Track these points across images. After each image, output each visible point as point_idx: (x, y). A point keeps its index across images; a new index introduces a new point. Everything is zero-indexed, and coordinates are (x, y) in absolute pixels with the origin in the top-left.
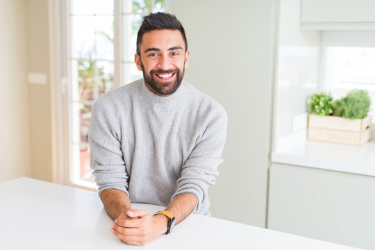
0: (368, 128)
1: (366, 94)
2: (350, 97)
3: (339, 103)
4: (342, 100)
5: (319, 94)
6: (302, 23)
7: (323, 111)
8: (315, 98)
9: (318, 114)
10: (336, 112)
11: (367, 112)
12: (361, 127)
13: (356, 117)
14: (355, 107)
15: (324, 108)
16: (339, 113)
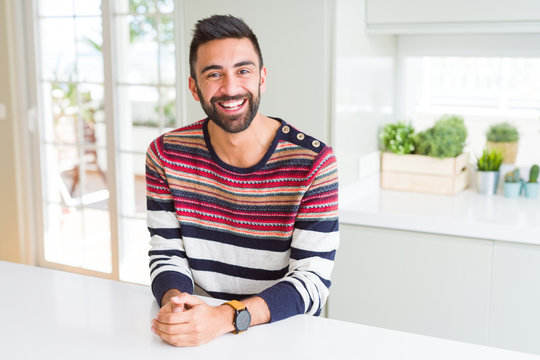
0: (464, 169)
1: (461, 122)
2: (437, 128)
3: (422, 137)
4: (427, 132)
5: (396, 124)
6: (368, 25)
7: (401, 148)
8: (389, 129)
9: (394, 152)
10: (419, 149)
11: (462, 147)
12: (455, 169)
13: (446, 156)
14: (445, 142)
15: (402, 144)
16: (423, 151)
